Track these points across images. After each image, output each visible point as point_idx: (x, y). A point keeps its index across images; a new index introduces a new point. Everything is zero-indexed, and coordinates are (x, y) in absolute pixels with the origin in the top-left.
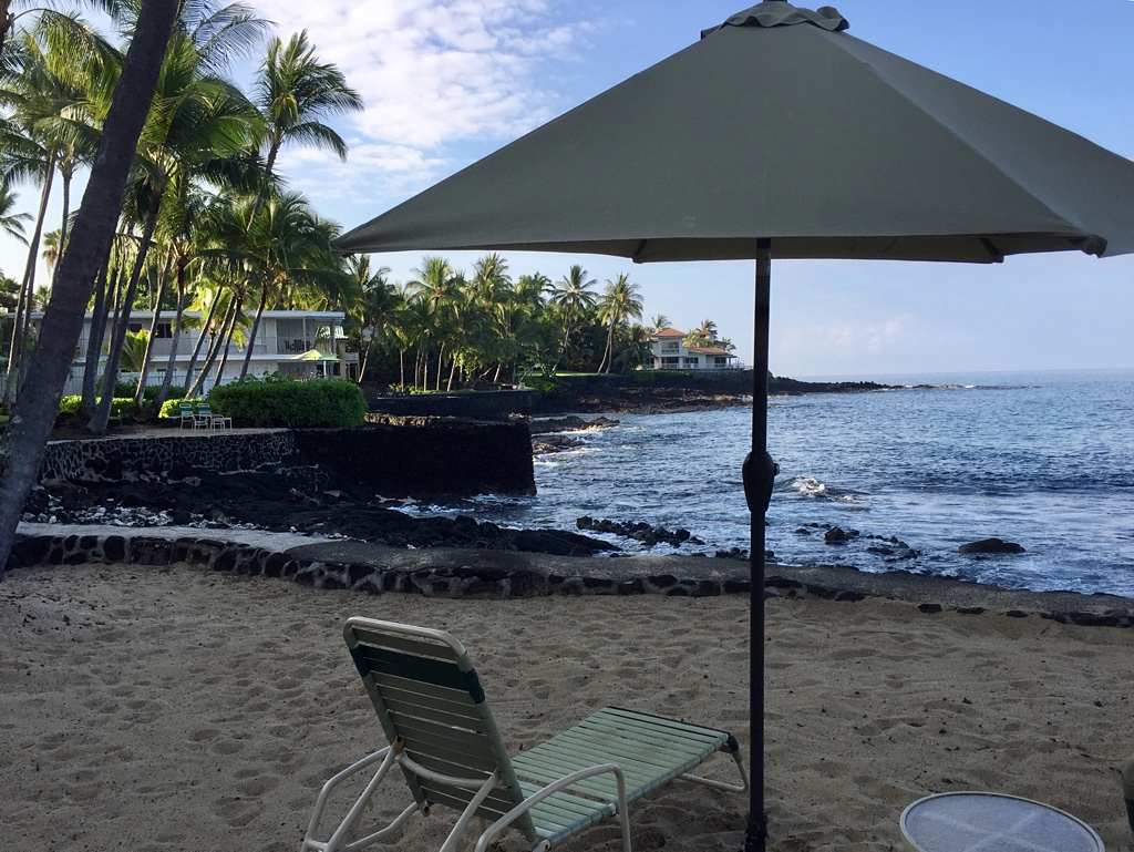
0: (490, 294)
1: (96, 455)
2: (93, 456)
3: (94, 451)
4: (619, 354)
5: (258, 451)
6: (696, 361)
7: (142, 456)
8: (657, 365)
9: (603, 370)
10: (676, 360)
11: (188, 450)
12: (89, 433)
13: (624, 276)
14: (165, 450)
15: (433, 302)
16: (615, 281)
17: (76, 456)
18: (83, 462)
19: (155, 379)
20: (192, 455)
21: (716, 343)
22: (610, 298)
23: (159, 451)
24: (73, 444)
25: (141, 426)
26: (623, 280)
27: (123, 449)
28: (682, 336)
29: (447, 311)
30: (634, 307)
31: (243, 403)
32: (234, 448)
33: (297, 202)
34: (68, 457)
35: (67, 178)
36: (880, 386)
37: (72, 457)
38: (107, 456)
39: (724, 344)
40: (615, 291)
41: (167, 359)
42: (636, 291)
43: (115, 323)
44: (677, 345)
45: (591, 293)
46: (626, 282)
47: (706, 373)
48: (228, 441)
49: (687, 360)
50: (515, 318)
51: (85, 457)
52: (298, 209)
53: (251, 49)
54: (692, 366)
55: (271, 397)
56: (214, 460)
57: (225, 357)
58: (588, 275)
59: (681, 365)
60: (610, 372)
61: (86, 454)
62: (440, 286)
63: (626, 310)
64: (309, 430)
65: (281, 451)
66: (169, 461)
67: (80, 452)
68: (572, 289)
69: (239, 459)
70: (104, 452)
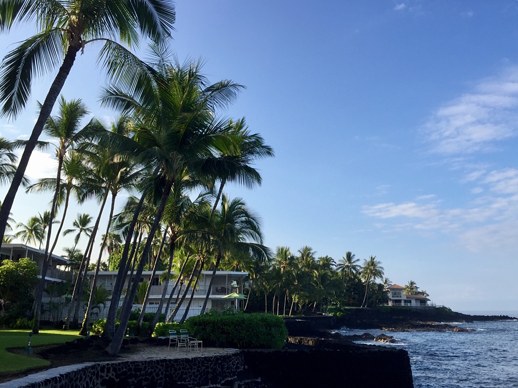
0: (310, 265)
1: (110, 375)
2: (107, 376)
3: (108, 371)
4: (371, 297)
5: (223, 368)
6: (410, 302)
7: (143, 375)
8: (390, 304)
9: (364, 306)
10: (400, 301)
11: (176, 370)
12: (107, 356)
13: (373, 257)
14: (160, 370)
15: (282, 269)
16: (369, 260)
17: (94, 377)
18: (99, 381)
19: (151, 309)
20: (178, 374)
21: (419, 292)
22: (366, 269)
23: (155, 371)
24: (93, 367)
25: (142, 345)
26: (372, 259)
27: (130, 370)
28: (402, 289)
29: (288, 273)
30: (378, 273)
31: (208, 329)
32: (207, 367)
33: (240, 204)
34: (88, 379)
35: (114, 195)
36: (511, 318)
37: (91, 379)
38: (117, 376)
39: (423, 293)
40: (368, 265)
41: (160, 297)
42: (379, 265)
43: (131, 277)
44: (400, 293)
45: (357, 266)
46: (375, 260)
47: (416, 308)
48: (203, 362)
49: (405, 301)
50: (323, 278)
51: (102, 377)
52: (240, 208)
53: (229, 103)
54: (409, 305)
55: (227, 325)
56: (193, 377)
57: (192, 296)
58: (355, 257)
59: (403, 304)
60: (367, 306)
61: (102, 374)
62: (286, 260)
63: (375, 275)
64: (254, 350)
65: (237, 368)
66: (161, 379)
67: (98, 372)
68: (347, 264)
69: (210, 376)
70: (116, 372)
